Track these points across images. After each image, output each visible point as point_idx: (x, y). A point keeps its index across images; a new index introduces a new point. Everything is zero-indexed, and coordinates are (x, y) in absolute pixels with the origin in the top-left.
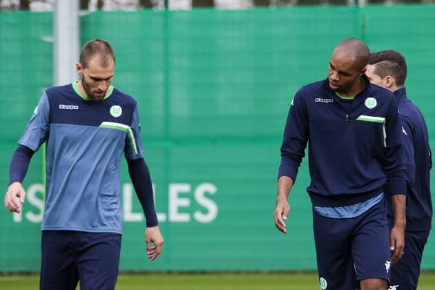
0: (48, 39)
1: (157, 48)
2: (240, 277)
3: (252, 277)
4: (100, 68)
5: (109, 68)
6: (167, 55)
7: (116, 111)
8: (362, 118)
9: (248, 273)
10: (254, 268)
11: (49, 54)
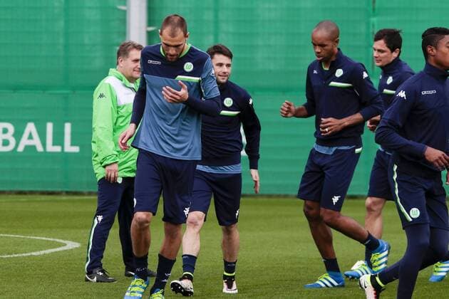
0: (123, 8)
1: (209, 16)
2: (273, 200)
3: (282, 200)
4: (169, 37)
5: (177, 38)
6: (216, 22)
7: (189, 67)
8: (333, 84)
9: (279, 196)
10: (283, 193)
11: (123, 19)
